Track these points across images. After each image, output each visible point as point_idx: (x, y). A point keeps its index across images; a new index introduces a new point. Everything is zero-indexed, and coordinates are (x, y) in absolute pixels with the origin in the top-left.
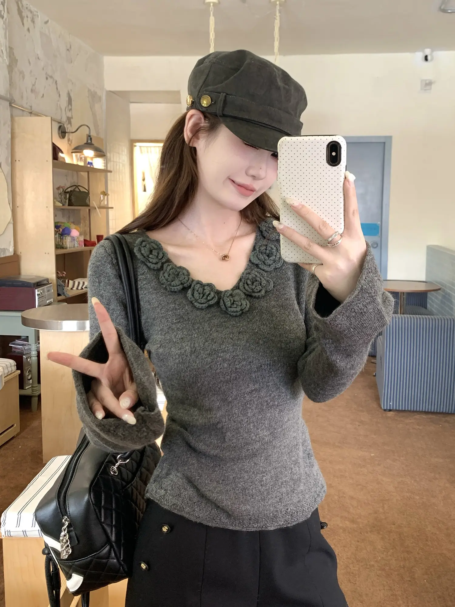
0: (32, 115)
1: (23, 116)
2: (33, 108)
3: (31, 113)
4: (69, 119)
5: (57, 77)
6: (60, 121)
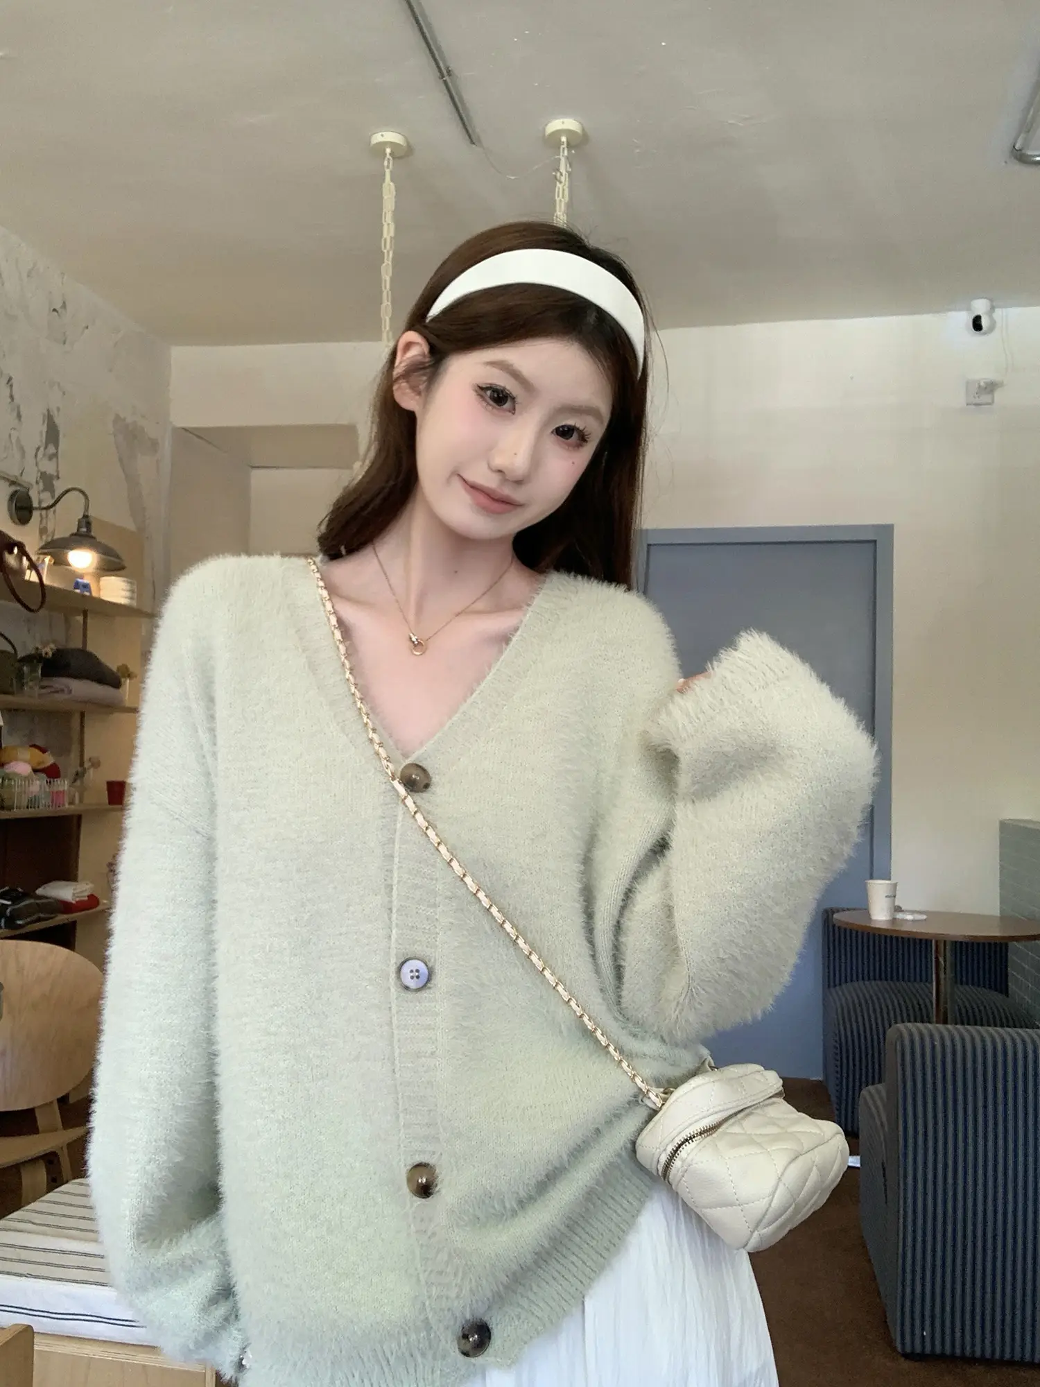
4: (47, 479)
5: (11, 368)
6: (16, 480)
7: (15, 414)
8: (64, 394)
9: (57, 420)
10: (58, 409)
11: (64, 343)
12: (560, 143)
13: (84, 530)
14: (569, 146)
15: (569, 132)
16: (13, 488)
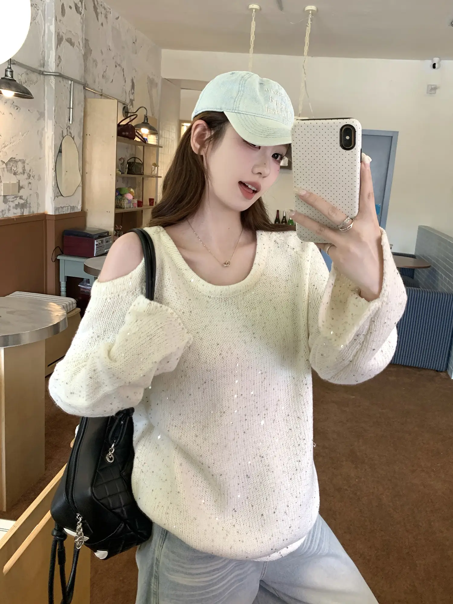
0: (102, 97)
1: (94, 98)
2: (103, 91)
3: (101, 95)
4: (132, 101)
5: (124, 65)
6: (124, 103)
7: (124, 81)
8: (136, 71)
9: (134, 81)
10: (134, 77)
11: (136, 53)
12: (309, 15)
13: (146, 121)
15: (312, 10)
16: (124, 106)
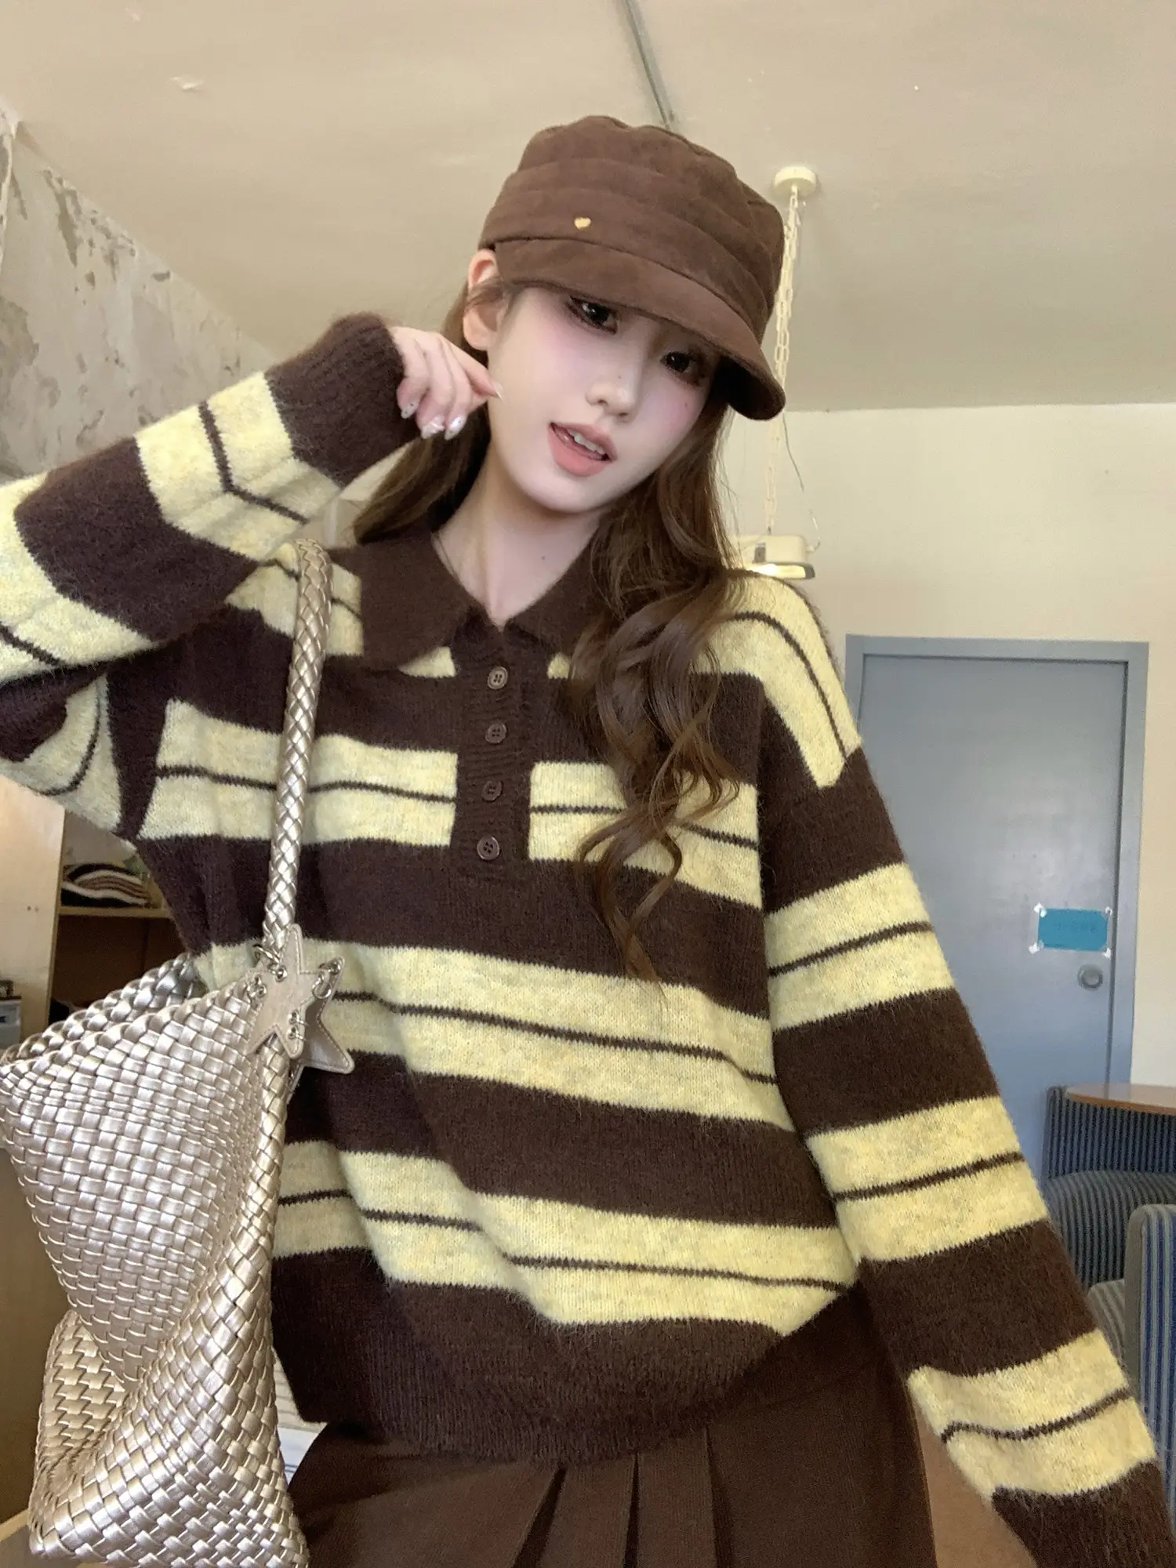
12: (790, 194)
14: (800, 198)
15: (801, 182)
